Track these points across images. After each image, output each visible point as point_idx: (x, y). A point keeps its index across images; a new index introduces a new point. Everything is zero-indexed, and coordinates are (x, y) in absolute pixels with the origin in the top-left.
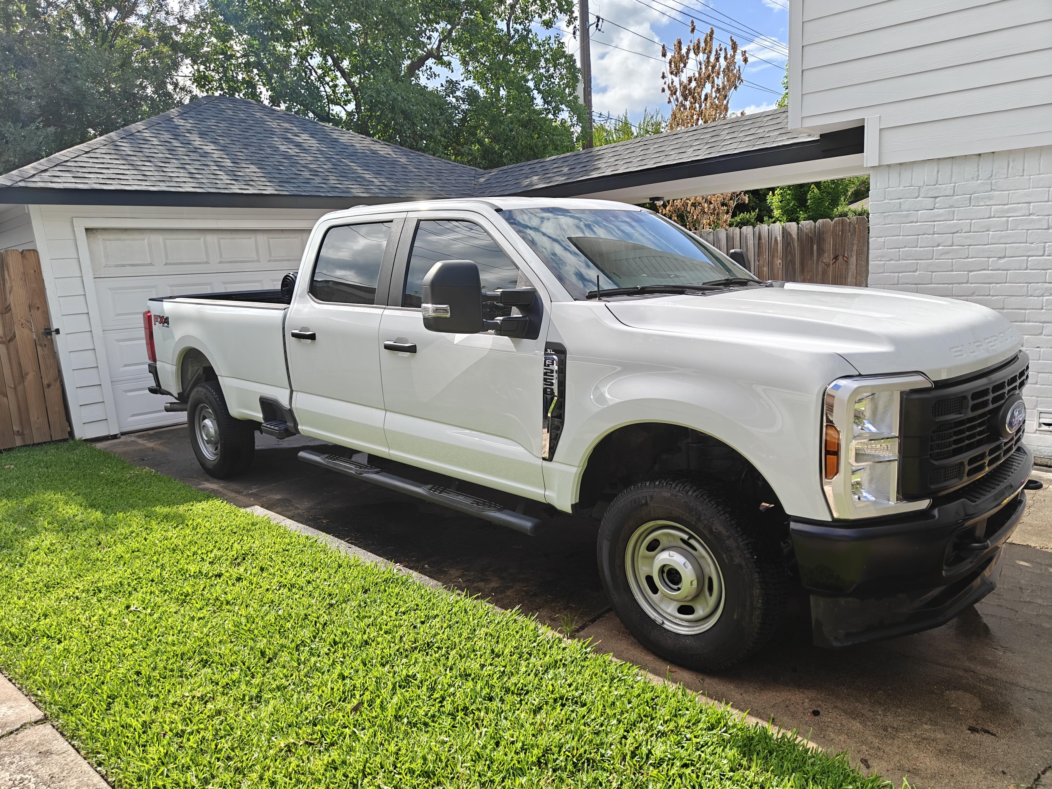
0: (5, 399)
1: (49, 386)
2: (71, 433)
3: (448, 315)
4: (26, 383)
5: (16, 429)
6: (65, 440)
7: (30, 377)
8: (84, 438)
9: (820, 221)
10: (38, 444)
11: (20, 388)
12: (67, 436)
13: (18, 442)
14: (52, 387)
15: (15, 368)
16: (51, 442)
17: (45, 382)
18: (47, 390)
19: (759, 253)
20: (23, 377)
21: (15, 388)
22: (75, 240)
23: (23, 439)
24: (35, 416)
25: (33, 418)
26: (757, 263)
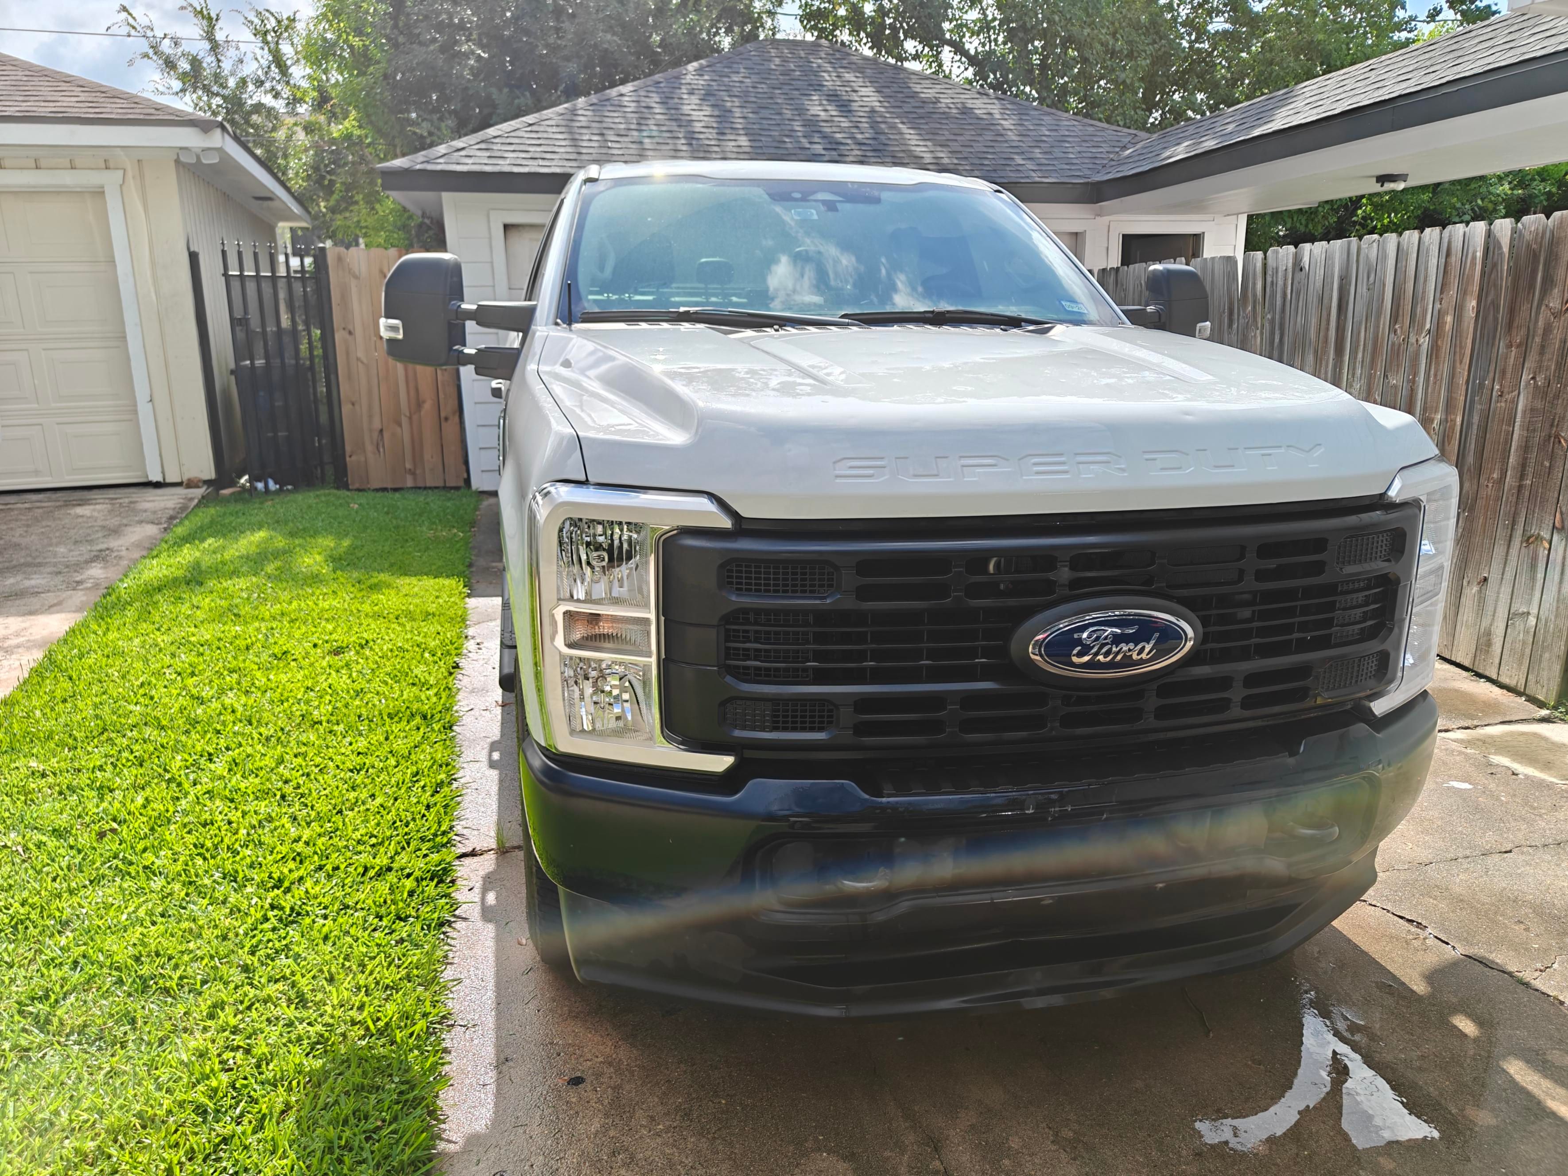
0: (398, 430)
1: (446, 419)
2: (468, 481)
3: (400, 336)
4: (422, 413)
5: (408, 466)
6: (457, 488)
7: (428, 406)
8: (481, 489)
9: (1557, 214)
10: (430, 488)
11: (415, 417)
12: (461, 483)
13: (410, 483)
14: (449, 422)
15: (412, 393)
16: (445, 488)
17: (443, 415)
18: (443, 424)
19: (1443, 287)
20: (419, 405)
21: (410, 418)
22: (490, 238)
23: (415, 479)
24: (430, 456)
25: (427, 456)
26: (1438, 306)
